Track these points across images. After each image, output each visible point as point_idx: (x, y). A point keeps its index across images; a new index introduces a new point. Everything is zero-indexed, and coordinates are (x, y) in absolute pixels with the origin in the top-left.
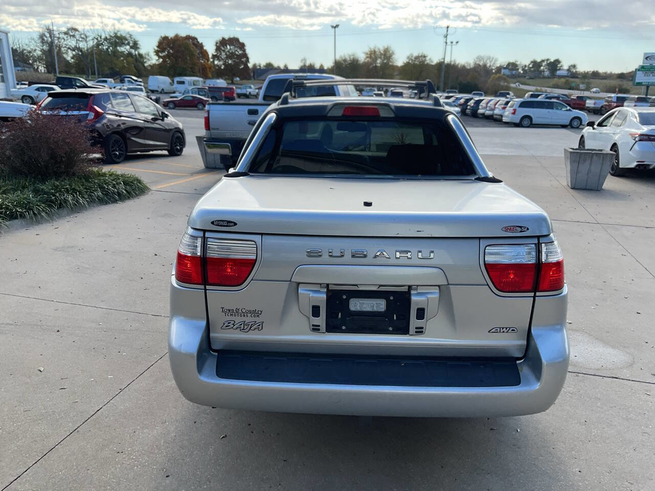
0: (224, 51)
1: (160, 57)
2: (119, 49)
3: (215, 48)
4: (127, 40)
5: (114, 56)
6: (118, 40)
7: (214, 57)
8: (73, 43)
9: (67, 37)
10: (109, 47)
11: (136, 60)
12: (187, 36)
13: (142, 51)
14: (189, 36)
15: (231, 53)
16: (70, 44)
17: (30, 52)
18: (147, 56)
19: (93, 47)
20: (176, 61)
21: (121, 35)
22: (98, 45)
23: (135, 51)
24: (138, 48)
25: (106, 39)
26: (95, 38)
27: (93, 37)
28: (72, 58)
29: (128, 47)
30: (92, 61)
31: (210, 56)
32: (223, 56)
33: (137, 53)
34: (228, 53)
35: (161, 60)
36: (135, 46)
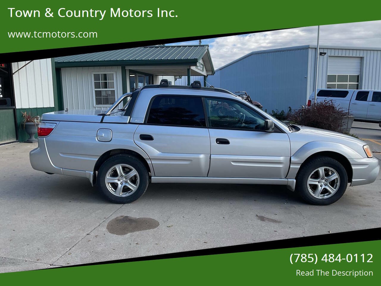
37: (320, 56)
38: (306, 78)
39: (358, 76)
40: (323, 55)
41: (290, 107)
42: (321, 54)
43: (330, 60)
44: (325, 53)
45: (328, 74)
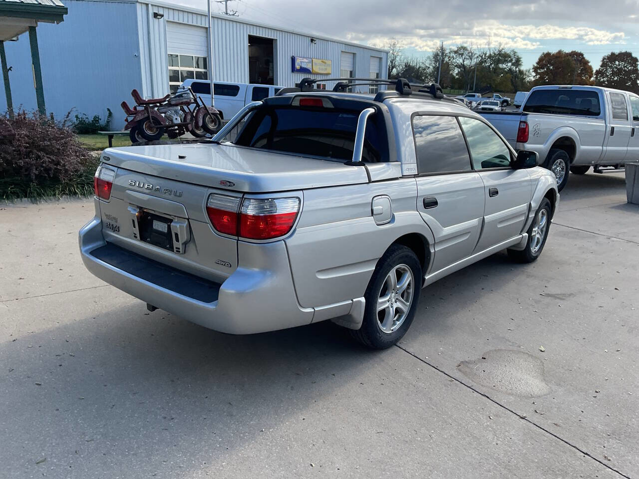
0: (611, 67)
1: (537, 73)
2: (500, 66)
3: (600, 63)
4: (510, 57)
5: (494, 73)
6: (502, 57)
7: (598, 72)
8: (460, 61)
9: (456, 56)
10: (491, 64)
11: (516, 76)
12: (572, 52)
13: (523, 68)
14: (575, 52)
15: (618, 69)
16: (458, 62)
17: (424, 70)
18: (527, 73)
19: (476, 64)
20: (554, 77)
21: (505, 53)
22: (481, 62)
23: (516, 68)
24: (520, 65)
25: (490, 56)
26: (480, 55)
27: (478, 55)
28: (457, 74)
29: (510, 64)
30: (473, 77)
31: (594, 71)
32: (609, 72)
33: (517, 69)
34: (615, 70)
35: (538, 76)
36: (518, 62)
37: (154, 19)
38: (138, 57)
39: (205, 59)
40: (159, 18)
41: (108, 110)
42: (156, 15)
43: (170, 28)
44: (162, 16)
45: (168, 53)
